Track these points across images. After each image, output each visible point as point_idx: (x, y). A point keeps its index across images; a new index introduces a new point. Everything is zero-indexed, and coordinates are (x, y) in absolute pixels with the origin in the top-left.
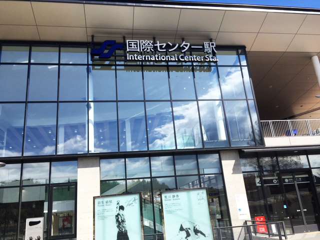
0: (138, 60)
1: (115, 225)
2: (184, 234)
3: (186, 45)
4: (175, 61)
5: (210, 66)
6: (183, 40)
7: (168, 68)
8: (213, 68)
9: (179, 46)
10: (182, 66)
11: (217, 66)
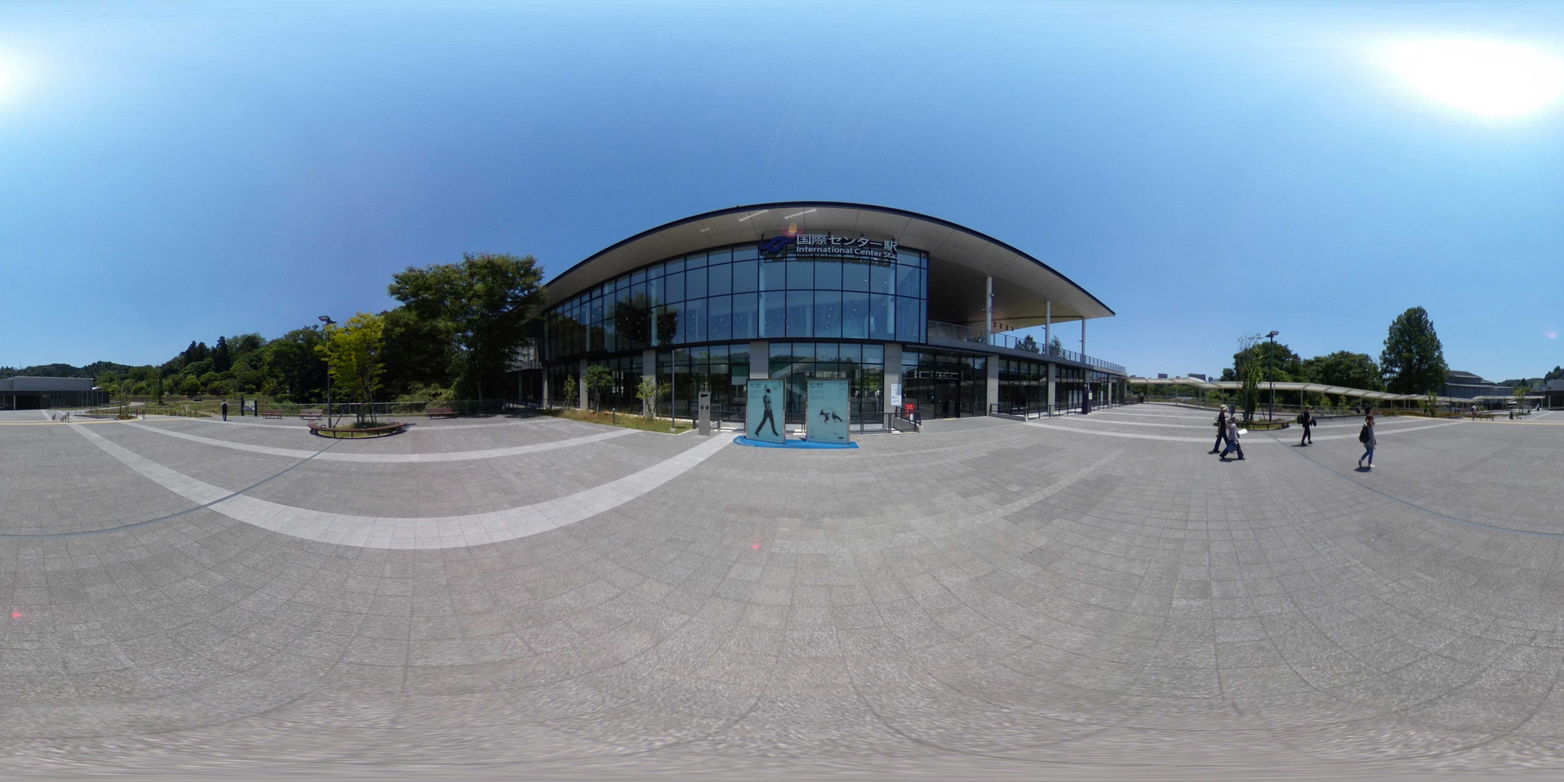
0: (809, 253)
1: (763, 404)
2: (824, 417)
3: (865, 241)
4: (850, 254)
5: (890, 263)
6: (862, 236)
7: (843, 260)
8: (892, 265)
9: (856, 241)
10: (859, 259)
11: (896, 263)
